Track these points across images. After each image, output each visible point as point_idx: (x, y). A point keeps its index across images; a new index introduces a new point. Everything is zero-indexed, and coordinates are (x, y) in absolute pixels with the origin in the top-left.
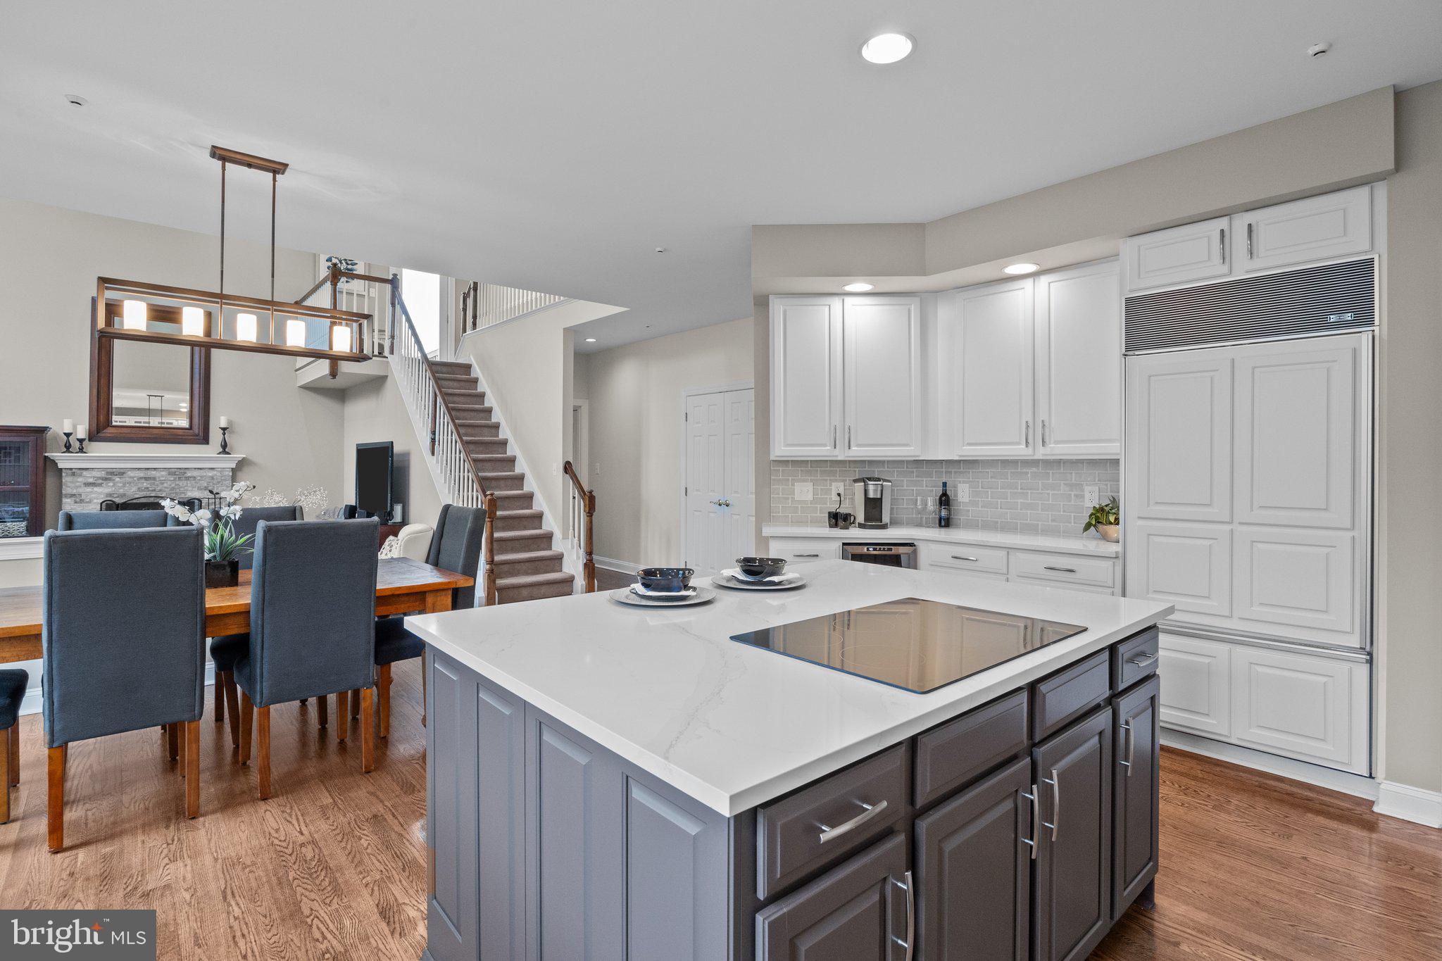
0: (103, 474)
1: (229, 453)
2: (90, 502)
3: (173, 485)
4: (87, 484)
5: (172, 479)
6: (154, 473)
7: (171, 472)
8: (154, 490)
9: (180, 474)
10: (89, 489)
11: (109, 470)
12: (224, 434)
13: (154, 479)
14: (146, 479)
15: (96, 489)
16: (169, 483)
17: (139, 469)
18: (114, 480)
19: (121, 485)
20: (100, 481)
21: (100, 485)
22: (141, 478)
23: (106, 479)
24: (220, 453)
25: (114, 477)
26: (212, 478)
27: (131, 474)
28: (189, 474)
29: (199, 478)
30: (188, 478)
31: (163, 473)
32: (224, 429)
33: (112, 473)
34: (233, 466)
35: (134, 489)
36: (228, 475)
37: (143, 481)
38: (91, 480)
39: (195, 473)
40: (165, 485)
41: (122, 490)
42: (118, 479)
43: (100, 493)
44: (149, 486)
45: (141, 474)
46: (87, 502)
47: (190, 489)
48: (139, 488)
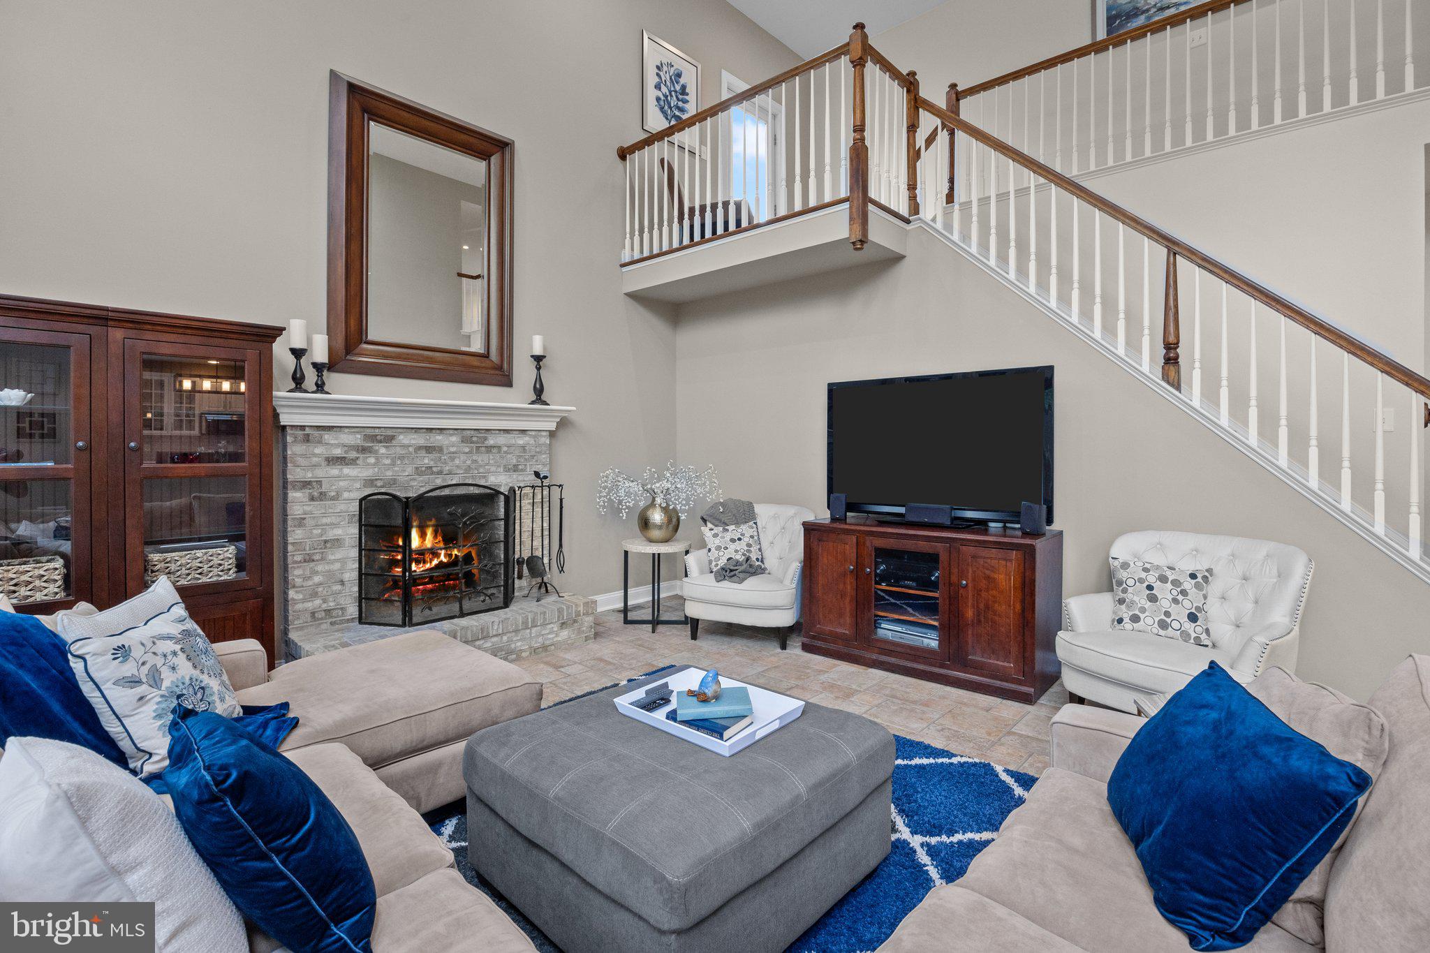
0: (357, 439)
1: (545, 403)
2: (336, 498)
3: (469, 462)
4: (332, 461)
5: (467, 450)
6: (439, 437)
7: (468, 436)
8: (440, 473)
9: (476, 440)
10: (334, 471)
11: (368, 432)
12: (539, 368)
13: (440, 449)
14: (429, 449)
15: (347, 470)
16: (463, 457)
17: (417, 430)
18: (376, 452)
19: (388, 462)
20: (353, 454)
21: (353, 462)
22: (420, 448)
23: (364, 450)
24: (533, 403)
25: (377, 446)
26: (523, 447)
27: (403, 439)
28: (491, 442)
29: (505, 449)
30: (489, 449)
31: (454, 439)
32: (538, 359)
33: (373, 438)
34: (552, 426)
35: (409, 470)
36: (544, 444)
37: (423, 453)
38: (338, 452)
39: (501, 440)
40: (457, 462)
41: (389, 473)
42: (383, 451)
43: (355, 479)
44: (432, 464)
45: (420, 440)
46: (333, 499)
47: (493, 469)
48: (417, 468)
